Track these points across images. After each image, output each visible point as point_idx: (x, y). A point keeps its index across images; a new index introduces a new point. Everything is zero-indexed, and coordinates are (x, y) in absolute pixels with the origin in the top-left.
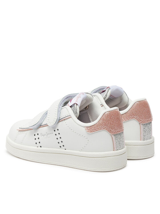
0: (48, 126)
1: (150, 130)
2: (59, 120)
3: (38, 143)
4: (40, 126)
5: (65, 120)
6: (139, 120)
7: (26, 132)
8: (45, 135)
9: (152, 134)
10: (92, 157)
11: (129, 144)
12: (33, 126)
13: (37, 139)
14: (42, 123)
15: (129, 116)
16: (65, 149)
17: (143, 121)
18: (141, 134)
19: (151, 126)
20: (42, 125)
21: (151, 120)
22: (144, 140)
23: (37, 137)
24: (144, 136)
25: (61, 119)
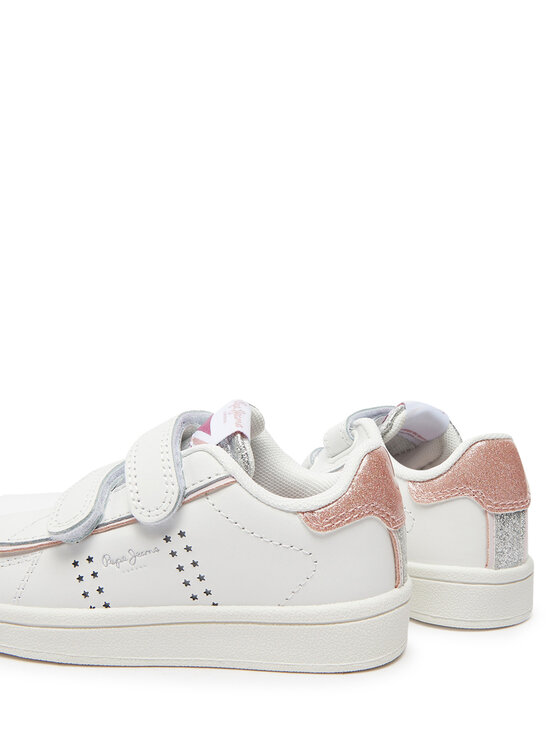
0: (135, 521)
1: (521, 535)
2: (185, 499)
3: (93, 593)
4: (97, 528)
5: (206, 494)
6: (481, 501)
7: (31, 557)
8: (124, 559)
9: (525, 548)
10: (334, 620)
11: (447, 579)
12: (72, 528)
13: (88, 577)
14: (101, 517)
15: (451, 486)
16: (214, 604)
17: (496, 505)
18: (488, 547)
19: (525, 523)
20: (104, 525)
21: (526, 503)
22: (497, 568)
23: (85, 569)
24: (500, 554)
25: (188, 494)
